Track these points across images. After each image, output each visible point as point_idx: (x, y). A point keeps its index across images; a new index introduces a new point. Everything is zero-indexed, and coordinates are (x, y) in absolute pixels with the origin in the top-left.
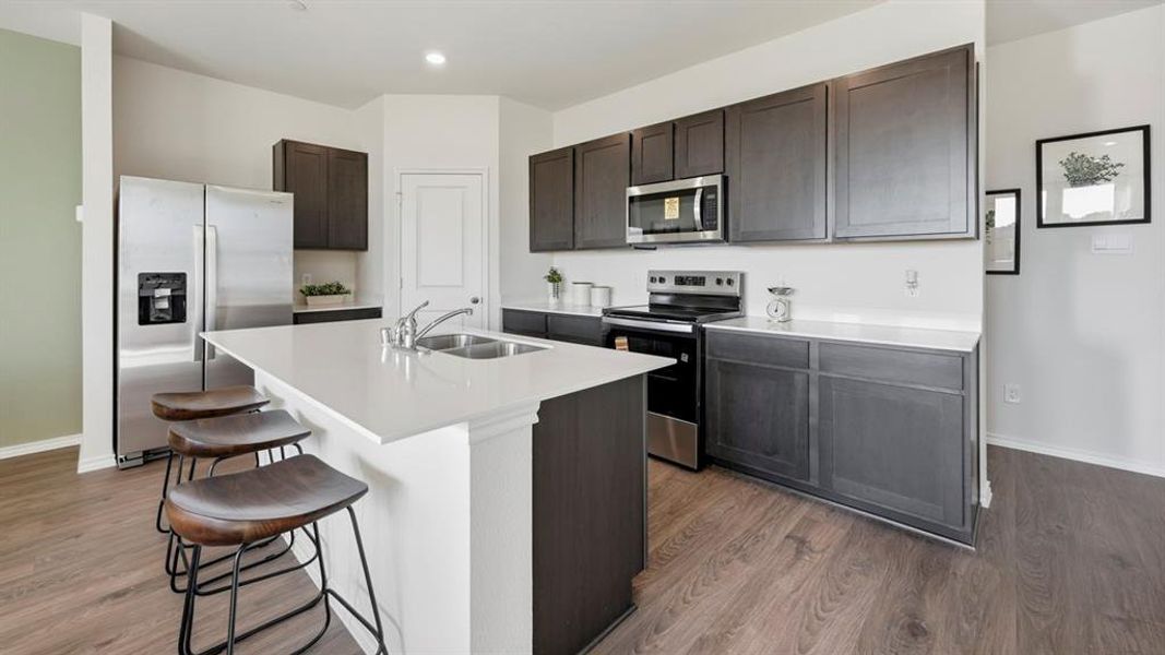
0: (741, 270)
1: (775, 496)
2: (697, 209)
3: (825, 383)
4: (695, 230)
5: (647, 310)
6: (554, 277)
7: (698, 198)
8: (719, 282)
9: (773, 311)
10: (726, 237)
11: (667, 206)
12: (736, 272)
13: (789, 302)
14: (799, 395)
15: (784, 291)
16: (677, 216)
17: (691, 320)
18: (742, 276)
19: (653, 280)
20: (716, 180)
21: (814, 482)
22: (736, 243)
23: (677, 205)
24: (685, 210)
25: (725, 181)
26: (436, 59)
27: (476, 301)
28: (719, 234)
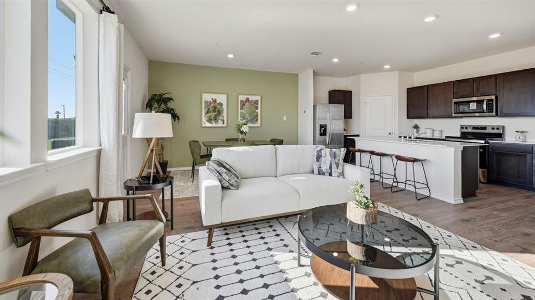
0: (503, 125)
2: (485, 106)
4: (483, 112)
5: (460, 137)
6: (416, 127)
7: (485, 103)
8: (493, 129)
9: (518, 139)
10: (497, 115)
11: (471, 106)
12: (501, 126)
13: (526, 136)
15: (522, 132)
16: (476, 108)
17: (483, 140)
18: (504, 127)
19: (462, 128)
20: (493, 97)
22: (501, 117)
23: (476, 105)
24: (480, 106)
25: (497, 98)
27: (390, 134)
28: (494, 114)
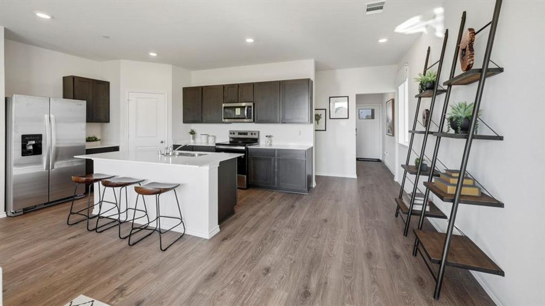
0: (258, 130)
1: (267, 191)
2: (246, 112)
3: (279, 160)
4: (245, 118)
5: (229, 143)
6: (193, 133)
7: (246, 109)
8: (252, 134)
9: (266, 143)
10: (254, 121)
11: (236, 111)
12: (257, 132)
13: (271, 139)
14: (273, 163)
15: (270, 137)
16: (239, 114)
17: (244, 146)
18: (259, 132)
19: (231, 133)
20: (251, 104)
21: (276, 186)
22: (257, 123)
23: (239, 110)
24: (242, 112)
25: (254, 104)
26: (153, 54)
27: (162, 142)
28: (252, 120)
